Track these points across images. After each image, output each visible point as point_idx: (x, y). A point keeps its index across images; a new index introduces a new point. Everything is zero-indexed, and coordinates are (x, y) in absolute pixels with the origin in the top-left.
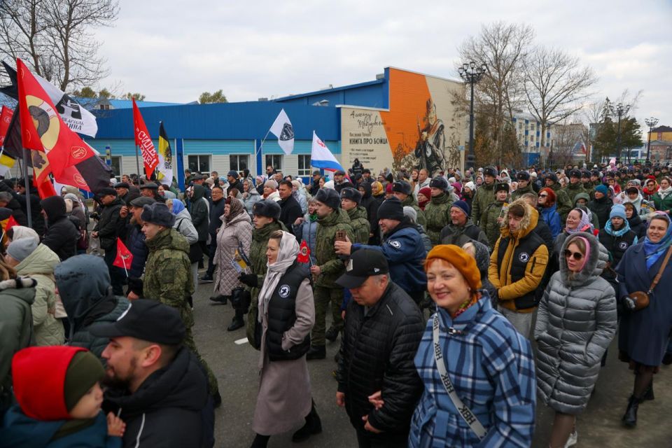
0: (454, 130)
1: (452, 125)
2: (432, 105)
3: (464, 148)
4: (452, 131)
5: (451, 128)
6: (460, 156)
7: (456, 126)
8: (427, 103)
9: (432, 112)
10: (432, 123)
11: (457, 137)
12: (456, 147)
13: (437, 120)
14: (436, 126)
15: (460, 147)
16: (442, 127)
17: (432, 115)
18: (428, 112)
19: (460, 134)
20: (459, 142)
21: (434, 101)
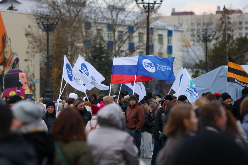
0: (29, 63)
1: (26, 58)
2: (7, 39)
3: (39, 81)
4: (26, 64)
5: (26, 60)
6: (35, 89)
7: (30, 59)
8: (3, 37)
9: (7, 46)
10: (7, 56)
11: (31, 70)
12: (31, 80)
13: (12, 54)
14: (12, 59)
15: (35, 80)
16: (17, 60)
17: (7, 49)
18: (4, 46)
19: (35, 67)
20: (33, 74)
21: (9, 35)
